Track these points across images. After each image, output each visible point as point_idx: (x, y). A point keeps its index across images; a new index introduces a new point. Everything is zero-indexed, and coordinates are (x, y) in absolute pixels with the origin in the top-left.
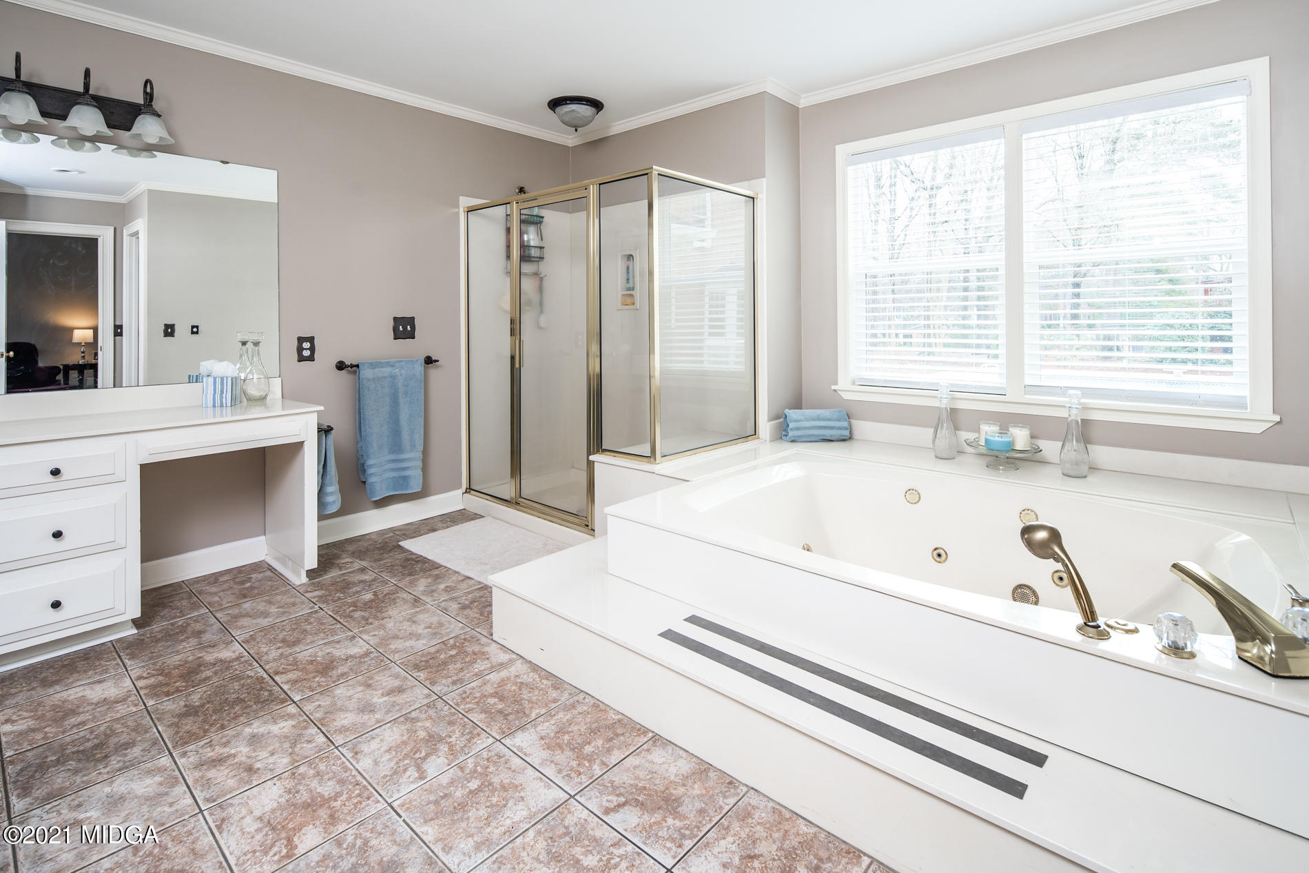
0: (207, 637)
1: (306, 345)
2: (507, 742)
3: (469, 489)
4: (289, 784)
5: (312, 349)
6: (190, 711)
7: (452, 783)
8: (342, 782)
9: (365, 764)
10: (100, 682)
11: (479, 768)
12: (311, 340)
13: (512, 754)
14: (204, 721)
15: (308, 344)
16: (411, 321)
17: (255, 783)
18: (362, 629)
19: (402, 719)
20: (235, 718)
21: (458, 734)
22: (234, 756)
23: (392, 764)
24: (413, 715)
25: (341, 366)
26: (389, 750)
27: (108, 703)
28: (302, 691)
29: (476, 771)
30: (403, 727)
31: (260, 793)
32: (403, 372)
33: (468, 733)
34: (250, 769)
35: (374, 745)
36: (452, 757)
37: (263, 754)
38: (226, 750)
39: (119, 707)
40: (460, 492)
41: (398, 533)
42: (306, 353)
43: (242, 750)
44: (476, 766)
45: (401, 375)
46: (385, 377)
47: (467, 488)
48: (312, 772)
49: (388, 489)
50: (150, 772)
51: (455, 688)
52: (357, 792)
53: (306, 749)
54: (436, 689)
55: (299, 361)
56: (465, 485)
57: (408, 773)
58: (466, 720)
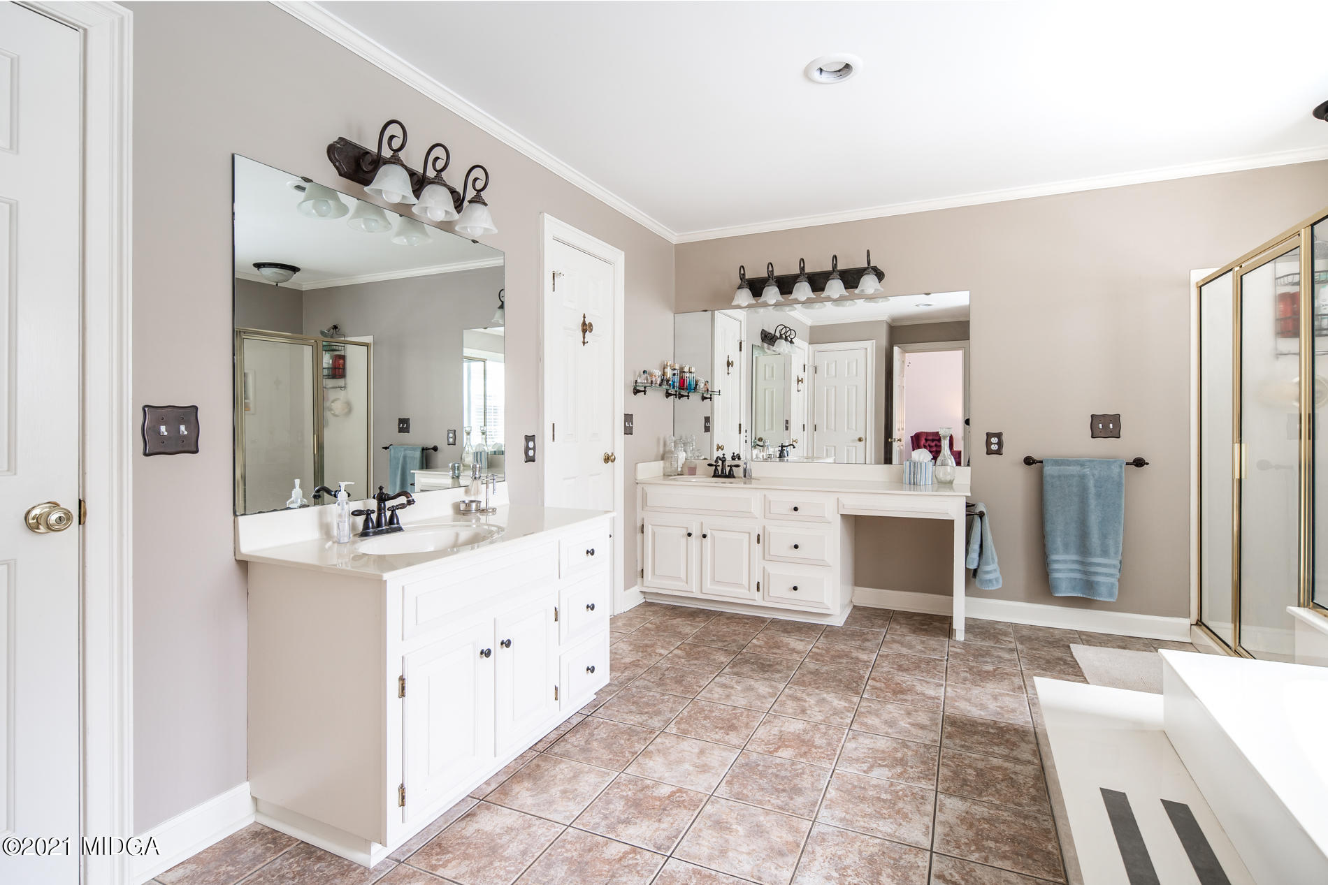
0: (868, 644)
1: (994, 440)
2: (941, 796)
3: (1200, 623)
4: (809, 727)
5: (1000, 444)
6: (816, 673)
7: (876, 786)
8: (829, 744)
9: (851, 745)
10: (801, 640)
11: (901, 792)
12: (999, 435)
13: (933, 803)
14: (814, 680)
15: (996, 439)
16: (1116, 419)
17: (798, 717)
18: (954, 684)
19: (900, 741)
20: (827, 687)
21: (919, 770)
22: (805, 701)
23: (862, 755)
24: (910, 744)
25: (1029, 461)
26: (869, 749)
27: (794, 651)
28: (872, 695)
29: (897, 792)
30: (895, 745)
31: (794, 723)
32: (1096, 472)
33: (925, 774)
34: (803, 711)
35: (867, 741)
36: (895, 776)
37: (817, 709)
38: (806, 697)
39: (795, 655)
40: (1186, 622)
41: (1084, 637)
42: (994, 447)
43: (812, 701)
44: (901, 790)
45: (1093, 475)
46: (1073, 476)
47: (1198, 620)
48: (824, 731)
49: (1074, 589)
50: (771, 686)
51: (959, 749)
52: (829, 753)
53: (836, 720)
54: (945, 741)
55: (988, 454)
56: (1194, 616)
57: (863, 765)
58: (936, 768)
